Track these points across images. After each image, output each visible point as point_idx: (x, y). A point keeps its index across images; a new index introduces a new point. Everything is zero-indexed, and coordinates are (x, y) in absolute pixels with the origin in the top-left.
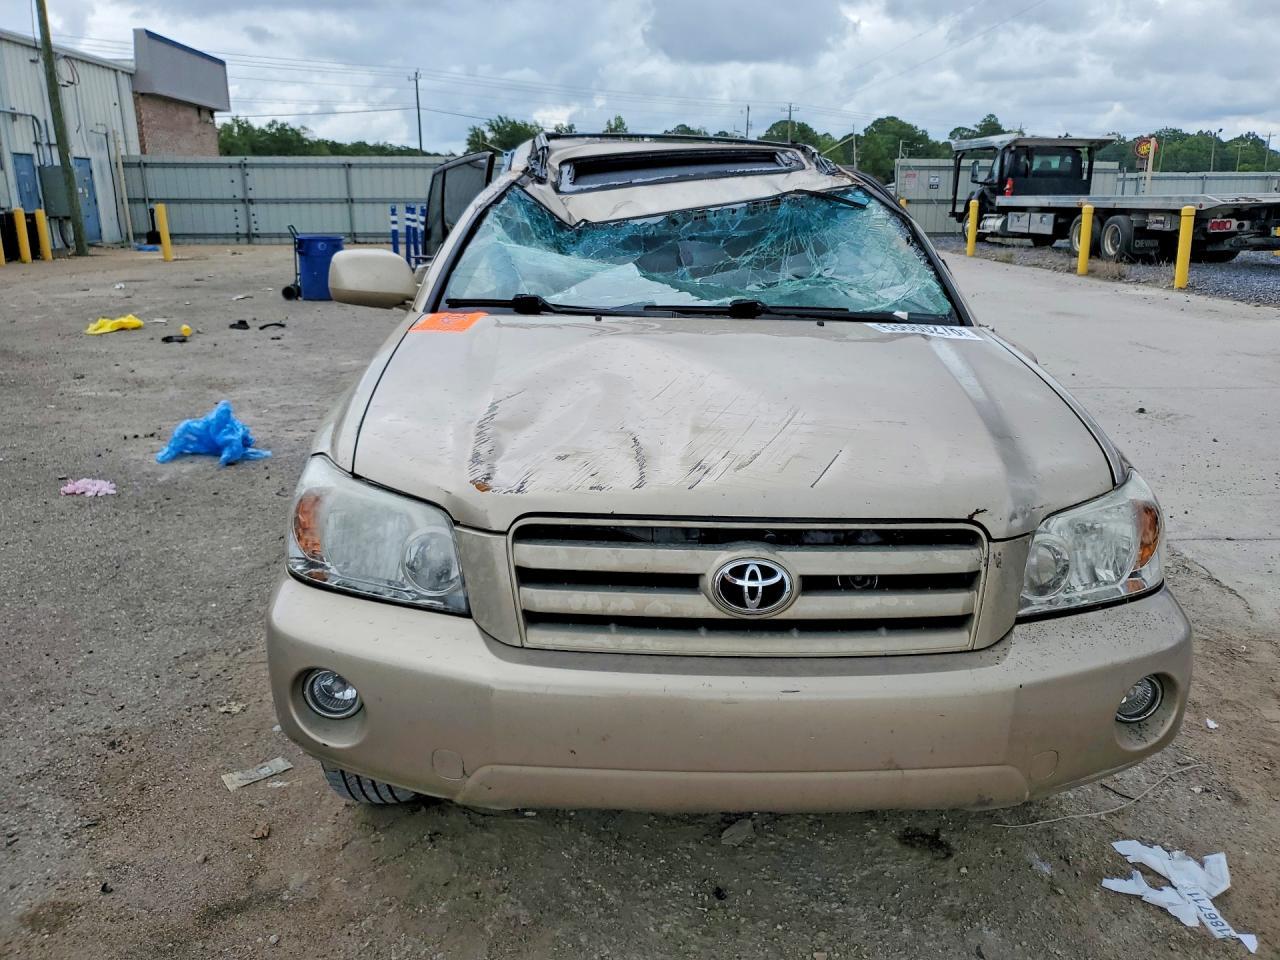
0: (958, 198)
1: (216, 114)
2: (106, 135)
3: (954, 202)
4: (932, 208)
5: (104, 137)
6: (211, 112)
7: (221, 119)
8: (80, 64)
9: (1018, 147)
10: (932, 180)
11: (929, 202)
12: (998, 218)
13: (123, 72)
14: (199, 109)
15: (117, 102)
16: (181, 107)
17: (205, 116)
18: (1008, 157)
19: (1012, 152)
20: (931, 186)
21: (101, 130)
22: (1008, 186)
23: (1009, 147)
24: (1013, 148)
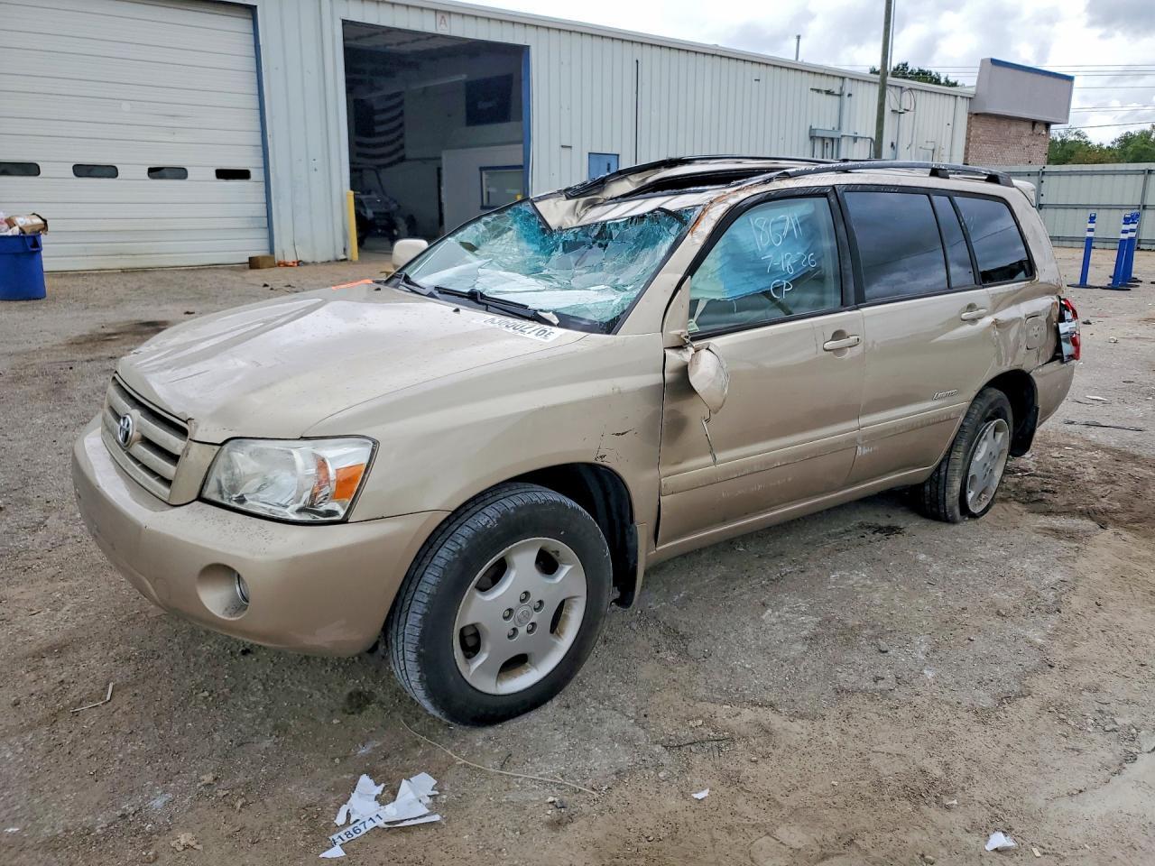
1: (1053, 127)
2: (933, 150)
5: (931, 152)
6: (1047, 125)
7: (1057, 132)
8: (919, 93)
13: (962, 97)
14: (1034, 123)
15: (951, 124)
16: (1014, 123)
17: (1040, 129)
21: (931, 146)
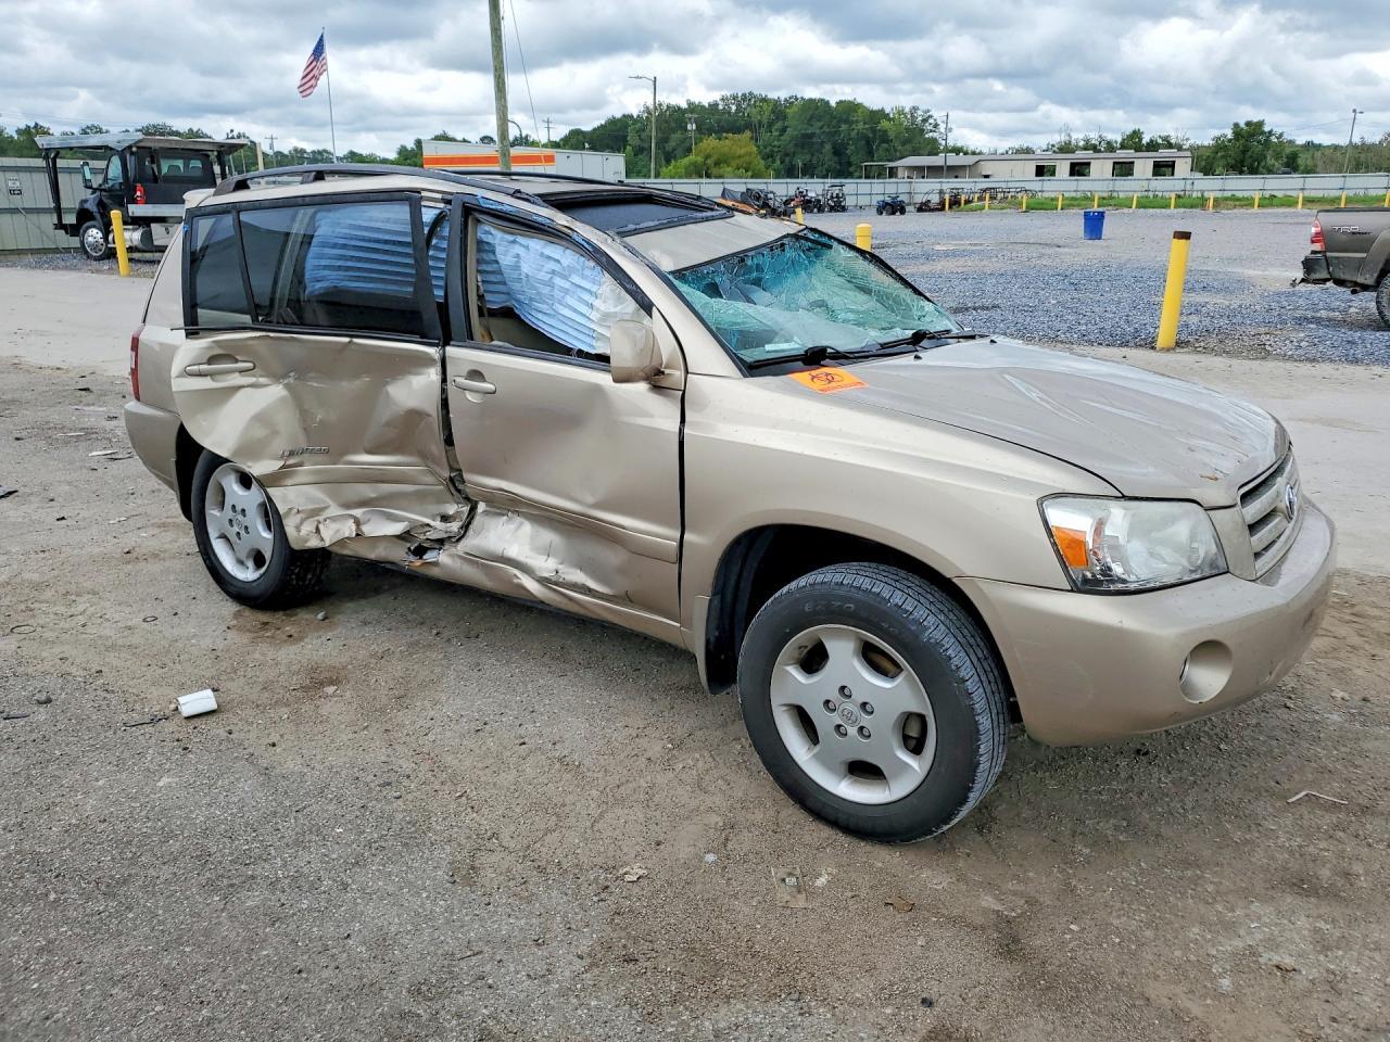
0: (64, 205)
3: (58, 210)
4: (17, 218)
9: (138, 148)
10: (10, 184)
11: (14, 211)
12: (134, 230)
18: (131, 161)
19: (132, 153)
20: (12, 192)
22: (138, 193)
23: (130, 147)
24: (134, 149)
